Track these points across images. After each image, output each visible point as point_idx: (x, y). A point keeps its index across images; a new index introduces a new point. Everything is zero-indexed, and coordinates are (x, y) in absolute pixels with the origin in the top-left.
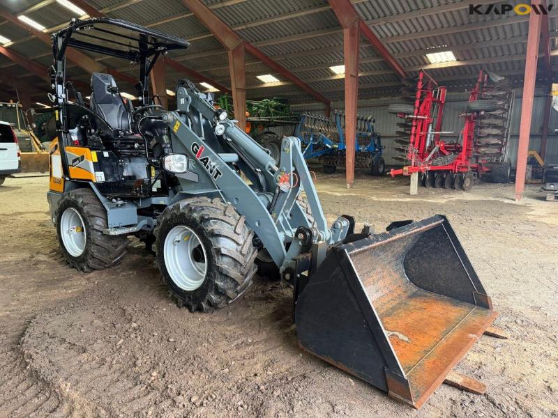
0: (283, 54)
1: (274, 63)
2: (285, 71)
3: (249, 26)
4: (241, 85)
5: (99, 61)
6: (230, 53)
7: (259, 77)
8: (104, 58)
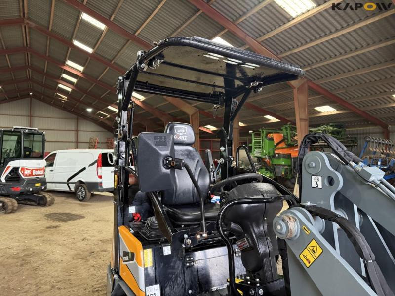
0: (343, 87)
1: (334, 95)
2: (344, 101)
3: (314, 67)
4: (304, 115)
5: (195, 106)
6: (295, 91)
7: (316, 108)
8: (197, 103)
